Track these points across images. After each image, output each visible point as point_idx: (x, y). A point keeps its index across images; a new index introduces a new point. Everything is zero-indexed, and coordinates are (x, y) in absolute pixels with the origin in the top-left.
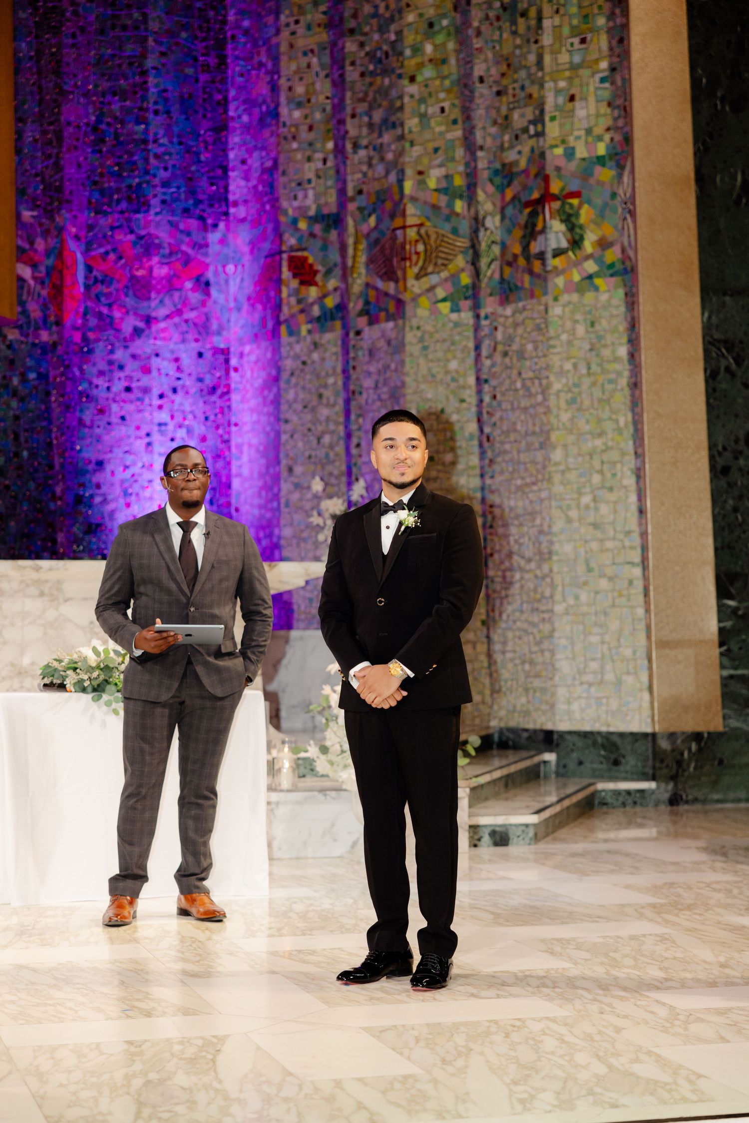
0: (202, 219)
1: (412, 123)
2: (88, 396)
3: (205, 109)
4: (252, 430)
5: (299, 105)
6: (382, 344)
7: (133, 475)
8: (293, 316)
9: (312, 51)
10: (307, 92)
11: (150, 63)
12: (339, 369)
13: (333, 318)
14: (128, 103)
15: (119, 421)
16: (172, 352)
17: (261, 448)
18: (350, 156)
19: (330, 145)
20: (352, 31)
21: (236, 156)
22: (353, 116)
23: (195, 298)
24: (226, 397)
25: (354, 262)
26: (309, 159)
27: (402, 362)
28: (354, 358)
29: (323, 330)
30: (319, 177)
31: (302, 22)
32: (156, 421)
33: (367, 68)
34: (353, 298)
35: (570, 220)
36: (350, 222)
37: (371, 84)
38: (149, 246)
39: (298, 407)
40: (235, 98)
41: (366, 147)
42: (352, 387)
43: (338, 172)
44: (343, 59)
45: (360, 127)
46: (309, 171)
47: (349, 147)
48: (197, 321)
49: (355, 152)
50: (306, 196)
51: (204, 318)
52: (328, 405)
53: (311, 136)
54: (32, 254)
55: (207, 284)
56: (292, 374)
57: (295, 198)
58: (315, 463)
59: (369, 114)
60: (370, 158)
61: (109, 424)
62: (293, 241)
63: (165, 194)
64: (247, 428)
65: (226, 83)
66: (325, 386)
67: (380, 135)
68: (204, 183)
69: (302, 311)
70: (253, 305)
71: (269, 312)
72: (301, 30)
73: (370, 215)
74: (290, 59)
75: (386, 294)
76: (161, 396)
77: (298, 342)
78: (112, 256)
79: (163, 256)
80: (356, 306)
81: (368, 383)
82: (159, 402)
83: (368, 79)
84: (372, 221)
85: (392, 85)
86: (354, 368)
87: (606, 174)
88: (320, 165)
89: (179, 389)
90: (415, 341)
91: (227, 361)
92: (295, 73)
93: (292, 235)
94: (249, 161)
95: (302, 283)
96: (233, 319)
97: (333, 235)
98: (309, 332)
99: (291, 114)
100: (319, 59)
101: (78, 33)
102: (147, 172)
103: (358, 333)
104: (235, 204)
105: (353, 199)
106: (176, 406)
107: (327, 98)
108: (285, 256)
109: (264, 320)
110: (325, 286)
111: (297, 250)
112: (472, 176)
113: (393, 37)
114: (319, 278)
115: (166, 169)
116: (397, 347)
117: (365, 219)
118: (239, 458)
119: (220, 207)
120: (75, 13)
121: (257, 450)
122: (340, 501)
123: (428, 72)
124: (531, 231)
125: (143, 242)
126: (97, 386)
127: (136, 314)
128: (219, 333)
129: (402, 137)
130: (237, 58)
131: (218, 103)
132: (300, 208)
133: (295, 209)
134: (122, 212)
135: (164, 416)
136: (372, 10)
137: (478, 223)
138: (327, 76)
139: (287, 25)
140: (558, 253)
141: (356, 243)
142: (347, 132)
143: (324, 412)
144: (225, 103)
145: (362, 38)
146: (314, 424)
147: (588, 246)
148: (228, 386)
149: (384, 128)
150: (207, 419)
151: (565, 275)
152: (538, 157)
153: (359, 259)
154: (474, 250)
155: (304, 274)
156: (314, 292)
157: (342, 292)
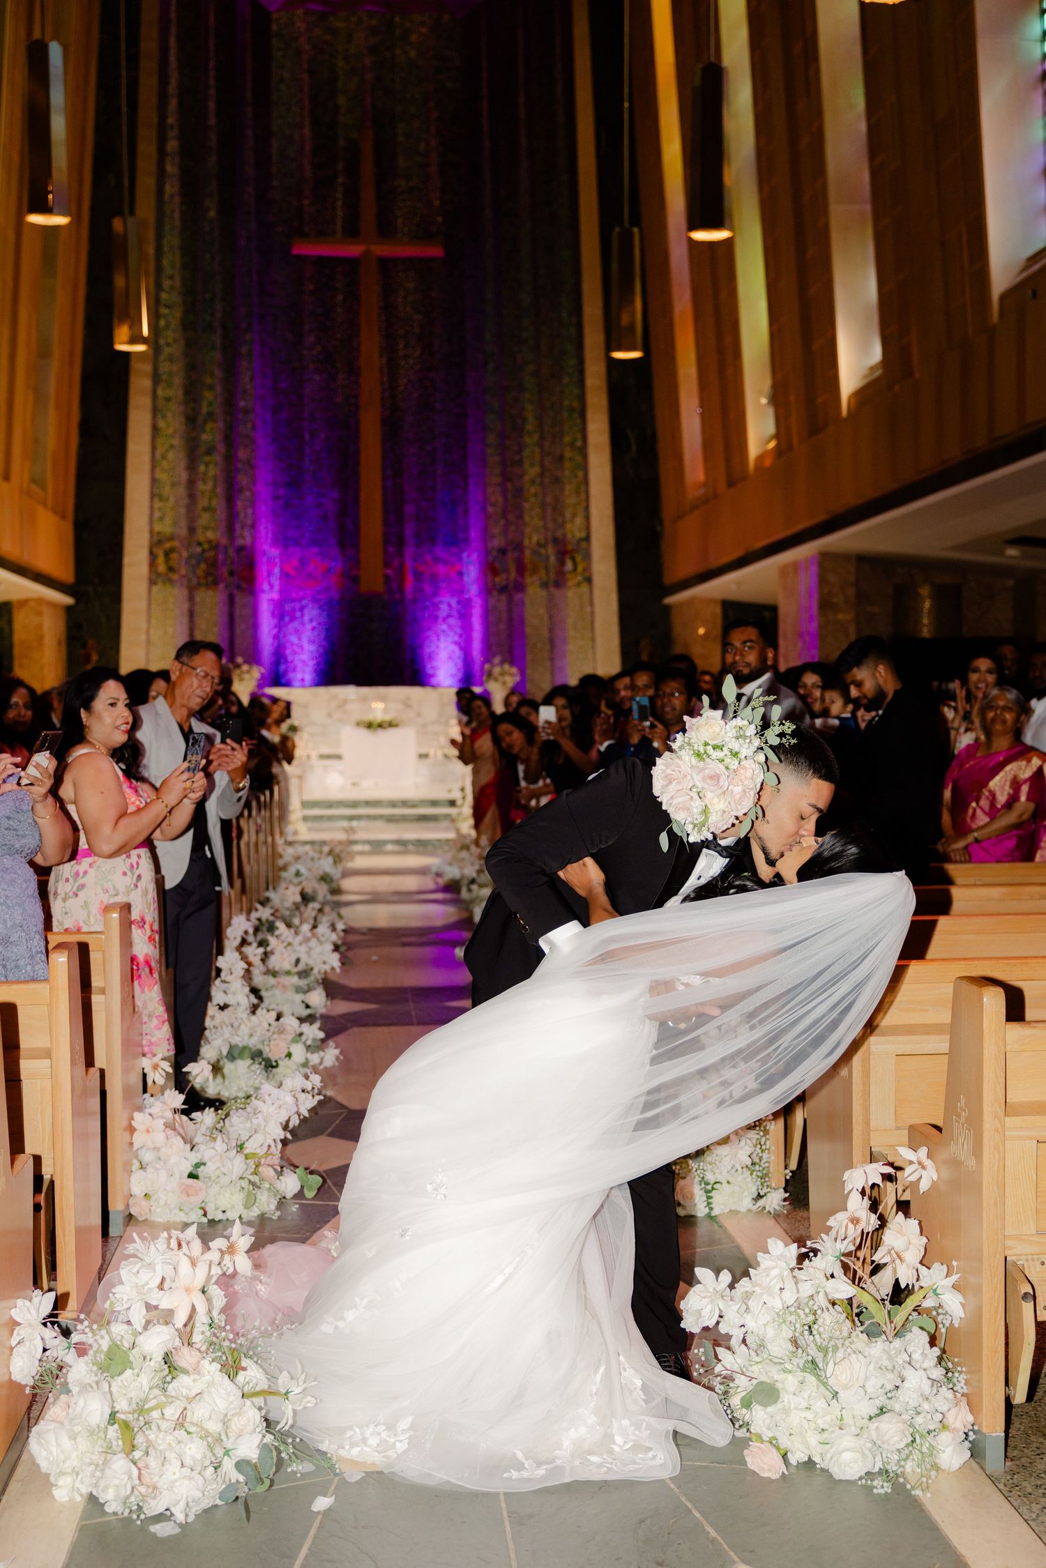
0: (459, 548)
1: (527, 518)
2: (415, 620)
5: (492, 506)
6: (519, 601)
7: (433, 651)
8: (491, 588)
9: (497, 485)
12: (506, 609)
13: (504, 590)
14: (430, 504)
15: (427, 629)
16: (448, 601)
19: (503, 522)
20: (509, 479)
21: (472, 523)
22: (510, 512)
23: (457, 580)
24: (469, 619)
25: (510, 568)
26: (496, 527)
27: (525, 609)
28: (511, 606)
29: (501, 594)
30: (499, 534)
31: (493, 473)
32: (441, 629)
33: (514, 494)
34: (510, 583)
35: (573, 559)
36: (509, 553)
37: (515, 501)
38: (437, 560)
39: (492, 625)
40: (472, 501)
41: (514, 525)
42: (510, 618)
43: (505, 533)
44: (507, 490)
45: (512, 517)
46: (496, 532)
47: (508, 524)
48: (457, 589)
49: (510, 526)
50: (494, 542)
51: (460, 587)
53: (497, 518)
54: (392, 565)
55: (461, 574)
56: (490, 612)
57: (491, 542)
59: (515, 512)
60: (515, 529)
61: (423, 630)
62: (490, 559)
63: (443, 539)
64: (477, 632)
65: (468, 494)
66: (501, 617)
67: (518, 521)
69: (493, 587)
70: (478, 583)
71: (483, 586)
72: (493, 476)
73: (515, 551)
74: (489, 486)
75: (520, 582)
76: (443, 619)
77: (492, 599)
78: (423, 565)
79: (443, 564)
80: (511, 586)
81: (515, 617)
82: (442, 622)
83: (514, 499)
84: (516, 553)
85: (521, 502)
86: (511, 610)
87: (584, 544)
88: (500, 529)
89: (451, 616)
90: (529, 601)
91: (470, 604)
92: (491, 493)
93: (490, 556)
94: (477, 526)
95: (493, 575)
96: (471, 588)
97: (504, 557)
98: (495, 595)
99: (490, 509)
100: (499, 488)
101: (410, 477)
102: (437, 530)
103: (512, 596)
104: (472, 542)
105: (510, 544)
106: (449, 623)
107: (502, 504)
108: (489, 564)
109: (481, 589)
110: (502, 577)
111: (492, 563)
112: (546, 539)
113: (521, 483)
114: (499, 574)
115: (444, 529)
116: (522, 603)
117: (514, 553)
118: (474, 643)
119: (466, 543)
120: (409, 469)
121: (480, 639)
123: (532, 500)
124: (563, 564)
125: (435, 558)
126: (418, 616)
127: (433, 587)
128: (466, 593)
129: (524, 523)
130: (472, 484)
131: (465, 502)
132: (492, 546)
133: (490, 546)
134: (427, 547)
135: (445, 627)
136: (515, 472)
137: (548, 558)
138: (501, 495)
139: (488, 474)
140: (570, 572)
141: (511, 562)
142: (508, 518)
143: (500, 626)
144: (468, 501)
145: (512, 483)
147: (580, 568)
148: (469, 614)
149: (519, 518)
150: (462, 627)
151: (572, 581)
152: (564, 536)
153: (512, 567)
154: (547, 568)
155: (495, 572)
156: (497, 580)
157: (507, 579)
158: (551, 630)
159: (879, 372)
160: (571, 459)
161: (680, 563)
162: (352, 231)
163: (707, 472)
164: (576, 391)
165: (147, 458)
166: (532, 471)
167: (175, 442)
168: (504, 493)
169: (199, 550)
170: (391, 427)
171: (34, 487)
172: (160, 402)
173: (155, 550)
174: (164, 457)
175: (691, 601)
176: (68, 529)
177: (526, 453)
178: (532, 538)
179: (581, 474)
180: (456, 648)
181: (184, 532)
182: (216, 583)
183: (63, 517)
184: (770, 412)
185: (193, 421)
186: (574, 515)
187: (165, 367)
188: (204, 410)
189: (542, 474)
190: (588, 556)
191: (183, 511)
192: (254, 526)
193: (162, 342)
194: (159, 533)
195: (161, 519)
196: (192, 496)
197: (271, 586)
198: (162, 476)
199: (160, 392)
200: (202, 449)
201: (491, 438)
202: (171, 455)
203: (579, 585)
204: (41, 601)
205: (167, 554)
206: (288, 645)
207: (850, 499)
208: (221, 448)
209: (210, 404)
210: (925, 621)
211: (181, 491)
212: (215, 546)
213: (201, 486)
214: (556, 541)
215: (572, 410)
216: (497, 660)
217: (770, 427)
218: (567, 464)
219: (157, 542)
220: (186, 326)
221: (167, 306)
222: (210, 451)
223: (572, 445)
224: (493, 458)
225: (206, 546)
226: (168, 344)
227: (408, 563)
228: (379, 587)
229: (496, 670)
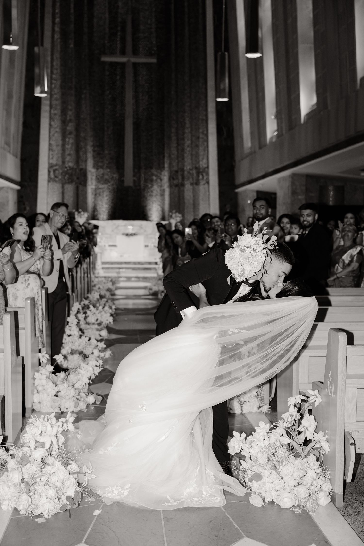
0: (161, 170)
1: (186, 160)
2: (144, 196)
3: (162, 154)
4: (167, 201)
7: (151, 208)
8: (172, 185)
9: (175, 147)
10: (174, 153)
13: (177, 186)
14: (150, 154)
15: (149, 200)
16: (156, 190)
19: (177, 161)
20: (179, 145)
21: (166, 161)
22: (179, 157)
23: (160, 182)
24: (164, 196)
28: (179, 192)
30: (176, 165)
31: (174, 143)
32: (154, 200)
33: (181, 151)
35: (202, 175)
36: (179, 172)
37: (181, 153)
38: (153, 174)
39: (173, 198)
40: (166, 153)
41: (181, 162)
42: (179, 196)
43: (178, 165)
46: (174, 164)
47: (179, 162)
50: (174, 168)
51: (161, 185)
53: (175, 159)
54: (136, 176)
55: (162, 180)
57: (172, 168)
58: (175, 206)
59: (181, 157)
60: (181, 164)
61: (147, 200)
63: (155, 167)
65: (164, 151)
66: (176, 196)
68: (161, 165)
70: (167, 183)
71: (169, 184)
74: (172, 148)
75: (183, 183)
77: (173, 189)
78: (148, 176)
79: (155, 176)
80: (179, 184)
81: (181, 196)
82: (154, 197)
85: (184, 154)
87: (206, 169)
89: (157, 195)
91: (164, 191)
92: (173, 150)
93: (172, 173)
96: (165, 185)
97: (177, 174)
99: (172, 156)
101: (143, 144)
102: (153, 164)
103: (180, 188)
104: (166, 168)
105: (179, 169)
106: (157, 198)
107: (177, 154)
108: (172, 176)
112: (192, 167)
113: (184, 147)
114: (176, 180)
115: (155, 163)
116: (183, 191)
117: (181, 172)
118: (166, 205)
119: (163, 168)
121: (168, 204)
123: (188, 153)
124: (198, 176)
126: (146, 195)
127: (151, 184)
128: (163, 187)
130: (166, 147)
133: (172, 170)
134: (149, 170)
136: (182, 143)
137: (193, 174)
139: (172, 143)
140: (201, 180)
142: (179, 160)
143: (176, 199)
144: (164, 153)
145: (181, 146)
146: (174, 201)
147: (205, 178)
148: (164, 194)
149: (183, 159)
150: (161, 199)
151: (202, 182)
152: (199, 166)
153: (180, 177)
154: (193, 178)
155: (174, 179)
156: (175, 182)
157: (178, 182)
158: (194, 201)
159: (315, 107)
160: (202, 138)
161: (242, 177)
162: (123, 53)
163: (252, 143)
164: (205, 113)
165: (47, 136)
166: (188, 142)
167: (58, 130)
168: (178, 150)
169: (66, 170)
170: (137, 126)
171: (6, 146)
172: (52, 115)
173: (50, 170)
174: (53, 135)
175: (245, 191)
176: (18, 161)
177: (186, 135)
178: (187, 167)
179: (206, 143)
180: (159, 207)
181: (60, 163)
182: (72, 182)
183: (16, 157)
184: (275, 122)
185: (64, 122)
186: (203, 159)
187: (54, 102)
188: (68, 118)
189: (192, 143)
190: (208, 174)
191: (60, 155)
192: (86, 161)
193: (53, 93)
194: (51, 163)
195: (52, 158)
196: (64, 150)
197: (92, 183)
198: (53, 142)
199: (52, 112)
200: (67, 133)
201: (173, 130)
202: (56, 135)
203: (204, 184)
204: (8, 188)
205: (54, 171)
206: (98, 205)
207: (304, 154)
208: (74, 133)
209: (70, 116)
210: (331, 199)
211: (60, 148)
212: (72, 169)
213: (67, 146)
214: (196, 168)
215: (203, 120)
216: (174, 211)
217: (275, 127)
218: (201, 140)
219: (51, 166)
220: (62, 87)
221: (55, 80)
222: (70, 133)
223: (203, 133)
224: (174, 138)
225: (69, 168)
226: (55, 94)
227: (143, 175)
228: (132, 184)
229: (174, 215)
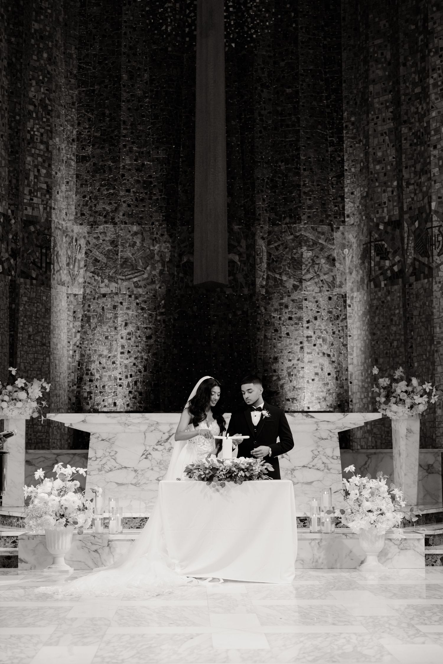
0: (330, 225)
2: (269, 323)
3: (332, 166)
4: (358, 339)
5: (379, 162)
6: (422, 291)
7: (293, 365)
8: (377, 276)
9: (385, 133)
10: (383, 155)
11: (301, 143)
12: (401, 305)
13: (398, 278)
14: (289, 166)
15: (286, 336)
16: (314, 298)
17: (362, 349)
18: (405, 189)
19: (395, 183)
20: (405, 122)
21: (348, 190)
22: (406, 168)
23: (326, 267)
24: (345, 321)
25: (408, 246)
26: (384, 191)
27: (432, 301)
28: (408, 299)
29: (393, 283)
30: (389, 201)
31: (380, 117)
32: (305, 335)
33: (413, 141)
34: (407, 266)
36: (406, 225)
37: (415, 150)
38: (300, 241)
39: (380, 326)
40: (348, 160)
41: (413, 184)
42: (407, 315)
43: (399, 198)
44: (401, 137)
45: (410, 173)
46: (385, 197)
47: (404, 184)
48: (328, 280)
49: (408, 187)
50: (383, 211)
51: (331, 279)
52: (395, 325)
53: (386, 179)
54: (239, 248)
55: (334, 260)
56: (377, 308)
57: (378, 212)
58: (389, 357)
59: (414, 166)
60: (415, 190)
61: (280, 337)
62: (377, 236)
63: (309, 213)
64: (355, 338)
65: (343, 152)
66: (394, 315)
67: (420, 178)
68: (331, 205)
69: (381, 274)
70: (357, 271)
71: (365, 274)
72: (379, 122)
73: (415, 221)
74: (374, 137)
75: (424, 264)
76: (308, 322)
77: (380, 291)
78: (281, 248)
79: (309, 246)
80: (409, 270)
81: (416, 313)
82: (307, 325)
83: (414, 148)
84: (417, 224)
85: (425, 150)
86: (408, 304)
88: (390, 194)
89: (318, 318)
90: (438, 290)
91: (345, 301)
92: (377, 145)
93: (376, 233)
94: (355, 193)
95: (381, 258)
96: (347, 278)
97: (398, 232)
98: (385, 285)
99: (376, 168)
100: (389, 137)
101: (263, 130)
102: (300, 202)
103: (410, 285)
104: (348, 216)
105: (406, 213)
106: (317, 327)
107: (394, 158)
108: (373, 244)
109: (362, 279)
110: (393, 260)
111: (379, 241)
113: (425, 125)
114: (390, 256)
115: (310, 199)
116: (429, 292)
117: (413, 223)
118: (352, 355)
119: (340, 218)
120: (262, 120)
121: (361, 350)
122: (387, 379)
125: (298, 239)
126: (274, 317)
127: (294, 278)
128: (340, 286)
129: (430, 179)
130: (349, 138)
131: (339, 162)
132: (380, 218)
133: (377, 218)
134: (286, 224)
135: (310, 333)
136: (415, 110)
138: (393, 146)
139: (373, 119)
141: (408, 236)
142: (403, 176)
143: (394, 329)
144: (342, 162)
145: (410, 126)
146: (389, 336)
148: (346, 315)
149: (421, 174)
150: (334, 333)
153: (410, 245)
155: (382, 254)
156: (387, 263)
157: (402, 263)
177: (433, 80)
180: (326, 361)
192: (49, 191)
197: (74, 278)
201: (377, 71)
206: (95, 357)
216: (399, 373)
227: (262, 245)
229: (402, 386)
